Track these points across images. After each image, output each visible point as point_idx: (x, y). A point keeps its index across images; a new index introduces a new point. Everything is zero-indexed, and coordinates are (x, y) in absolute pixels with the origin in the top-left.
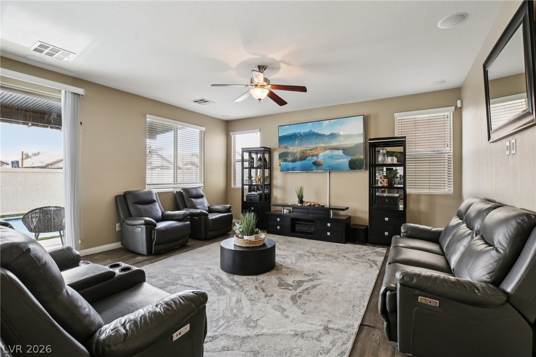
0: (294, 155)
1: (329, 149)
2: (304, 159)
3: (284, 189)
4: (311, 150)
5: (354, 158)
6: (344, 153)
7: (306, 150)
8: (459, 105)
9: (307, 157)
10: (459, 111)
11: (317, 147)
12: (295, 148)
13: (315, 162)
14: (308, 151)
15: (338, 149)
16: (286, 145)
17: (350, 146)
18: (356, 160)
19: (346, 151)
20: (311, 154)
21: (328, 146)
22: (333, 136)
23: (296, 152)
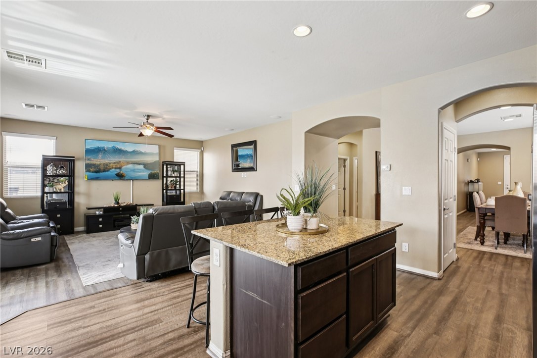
0: (97, 167)
1: (131, 163)
2: (108, 171)
3: (88, 195)
4: (114, 163)
5: (153, 172)
6: (144, 167)
7: (110, 163)
8: (202, 150)
9: (110, 169)
10: (202, 153)
11: (120, 161)
12: (99, 160)
13: (118, 173)
14: (112, 164)
15: (140, 164)
16: (89, 157)
17: (150, 162)
18: (155, 174)
19: (146, 166)
20: (114, 167)
21: (131, 161)
22: (135, 153)
23: (100, 164)
